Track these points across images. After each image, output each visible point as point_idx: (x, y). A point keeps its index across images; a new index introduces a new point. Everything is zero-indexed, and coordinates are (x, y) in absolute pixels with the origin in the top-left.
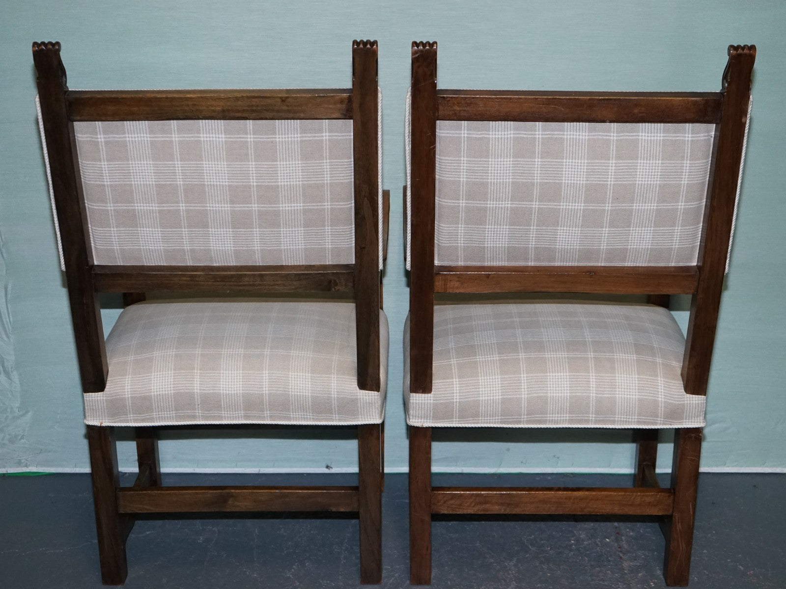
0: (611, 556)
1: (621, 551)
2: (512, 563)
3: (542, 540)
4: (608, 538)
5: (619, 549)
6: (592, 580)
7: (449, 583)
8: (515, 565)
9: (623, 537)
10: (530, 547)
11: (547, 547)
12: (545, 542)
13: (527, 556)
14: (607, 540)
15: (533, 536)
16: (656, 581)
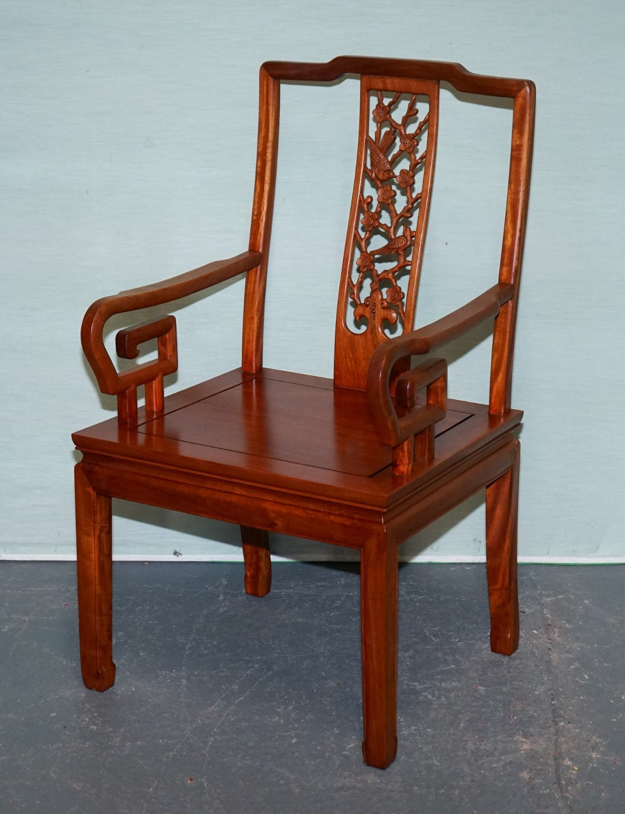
0: (537, 648)
1: (550, 643)
2: (407, 654)
3: (449, 631)
4: (536, 630)
5: (549, 641)
6: (509, 672)
7: (323, 673)
8: (411, 657)
9: (556, 629)
10: (433, 638)
11: (456, 639)
12: (452, 633)
13: (429, 647)
14: (534, 631)
15: (438, 628)
16: (592, 673)
